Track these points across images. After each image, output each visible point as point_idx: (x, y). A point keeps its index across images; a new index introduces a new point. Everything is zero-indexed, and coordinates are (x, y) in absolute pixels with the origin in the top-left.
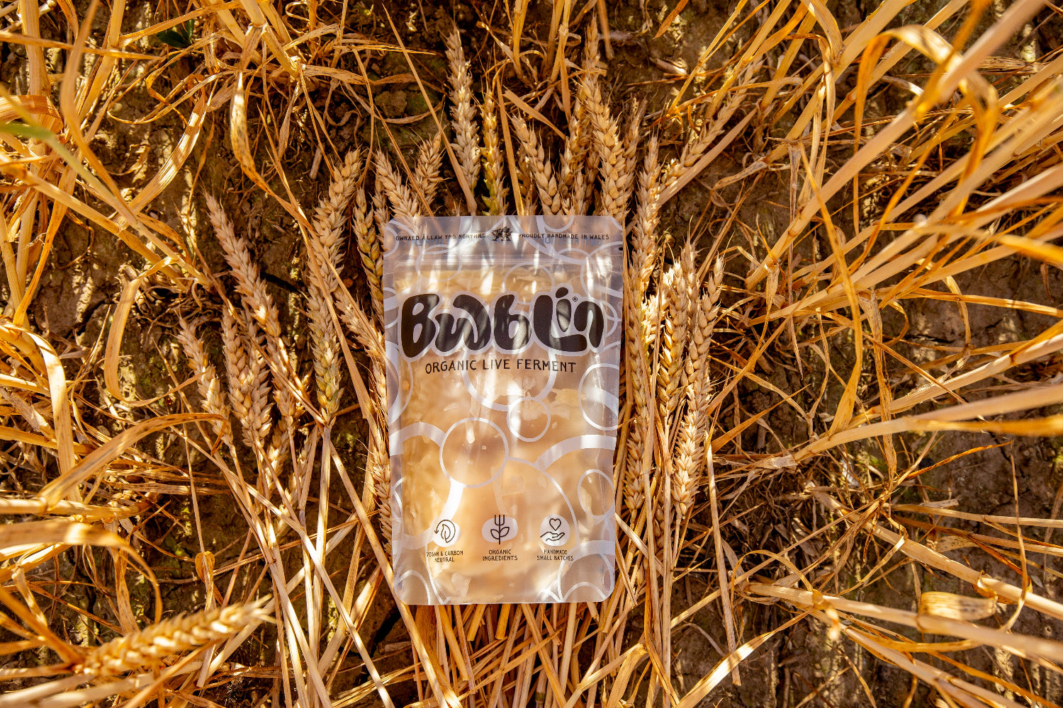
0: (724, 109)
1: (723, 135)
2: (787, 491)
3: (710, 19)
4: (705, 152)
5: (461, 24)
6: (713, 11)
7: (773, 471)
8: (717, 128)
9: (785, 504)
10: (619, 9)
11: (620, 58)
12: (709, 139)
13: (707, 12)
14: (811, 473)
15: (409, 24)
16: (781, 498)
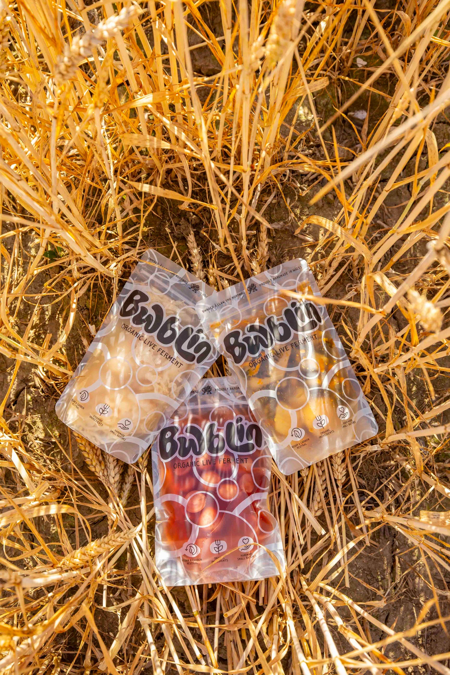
0: (334, 261)
1: (335, 275)
2: (385, 461)
3: (325, 210)
4: (326, 284)
5: (194, 226)
6: (326, 206)
7: (375, 451)
8: (331, 271)
9: (385, 468)
10: (276, 210)
11: (279, 236)
12: (328, 277)
13: (323, 207)
14: (397, 450)
15: (167, 229)
16: (382, 465)
